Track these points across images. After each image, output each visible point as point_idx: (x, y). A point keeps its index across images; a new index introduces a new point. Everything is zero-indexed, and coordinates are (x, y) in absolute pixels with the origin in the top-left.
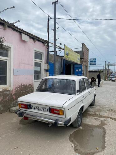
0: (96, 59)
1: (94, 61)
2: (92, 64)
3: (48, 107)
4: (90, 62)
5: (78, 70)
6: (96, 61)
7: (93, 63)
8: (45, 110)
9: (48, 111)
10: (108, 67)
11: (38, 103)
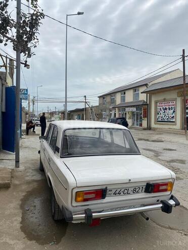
0: (27, 90)
1: (25, 94)
3: (146, 184)
7: (23, 96)
8: (137, 190)
9: (144, 190)
10: (33, 104)
11: (130, 180)
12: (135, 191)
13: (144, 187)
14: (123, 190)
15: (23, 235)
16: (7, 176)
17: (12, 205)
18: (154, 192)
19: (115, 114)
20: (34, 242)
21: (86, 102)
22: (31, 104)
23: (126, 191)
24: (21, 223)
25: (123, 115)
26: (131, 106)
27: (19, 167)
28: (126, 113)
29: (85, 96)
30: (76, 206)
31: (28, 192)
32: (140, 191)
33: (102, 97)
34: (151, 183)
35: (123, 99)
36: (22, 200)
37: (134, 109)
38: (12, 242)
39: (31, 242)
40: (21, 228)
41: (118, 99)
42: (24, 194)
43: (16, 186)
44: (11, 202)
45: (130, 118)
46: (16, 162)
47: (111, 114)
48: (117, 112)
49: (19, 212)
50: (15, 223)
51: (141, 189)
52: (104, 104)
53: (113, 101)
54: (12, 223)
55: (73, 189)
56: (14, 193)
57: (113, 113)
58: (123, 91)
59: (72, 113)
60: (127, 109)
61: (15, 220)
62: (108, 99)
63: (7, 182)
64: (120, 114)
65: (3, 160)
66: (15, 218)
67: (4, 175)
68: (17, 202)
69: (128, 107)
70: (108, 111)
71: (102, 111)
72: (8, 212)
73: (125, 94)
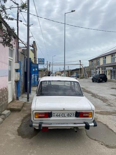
0: (44, 59)
1: (43, 61)
2: (41, 64)
3: (75, 112)
4: (39, 61)
5: (35, 70)
6: (44, 61)
7: (42, 62)
8: (70, 115)
9: (74, 115)
10: (50, 67)
11: (64, 109)
12: (69, 115)
13: (74, 114)
14: (61, 114)
15: (17, 133)
16: (21, 105)
17: (18, 119)
18: (80, 117)
19: (99, 71)
20: (20, 136)
21: (81, 64)
22: (48, 66)
23: (63, 115)
24: (19, 128)
25: (104, 72)
26: (110, 66)
27: (29, 101)
28: (106, 71)
29: (80, 61)
30: (36, 120)
31: (28, 114)
32: (72, 115)
33: (91, 61)
34: (78, 111)
35: (105, 62)
36: (24, 118)
37: (112, 68)
38: (10, 135)
39: (19, 136)
40: (18, 130)
41: (101, 62)
42: (26, 115)
43: (24, 110)
44: (18, 118)
45: (109, 74)
46: (27, 98)
47: (97, 71)
48: (101, 71)
49: (20, 123)
50: (16, 127)
51: (72, 114)
52: (92, 65)
53: (98, 63)
54: (14, 127)
55: (33, 111)
56: (22, 114)
57: (98, 71)
58: (104, 56)
59: (73, 72)
60: (107, 68)
61: (17, 126)
62: (95, 62)
63: (19, 108)
64: (102, 71)
65: (23, 97)
66: (17, 125)
67: (19, 105)
68: (21, 118)
69: (108, 67)
70: (95, 70)
71: (91, 69)
72: (14, 122)
73: (105, 58)
